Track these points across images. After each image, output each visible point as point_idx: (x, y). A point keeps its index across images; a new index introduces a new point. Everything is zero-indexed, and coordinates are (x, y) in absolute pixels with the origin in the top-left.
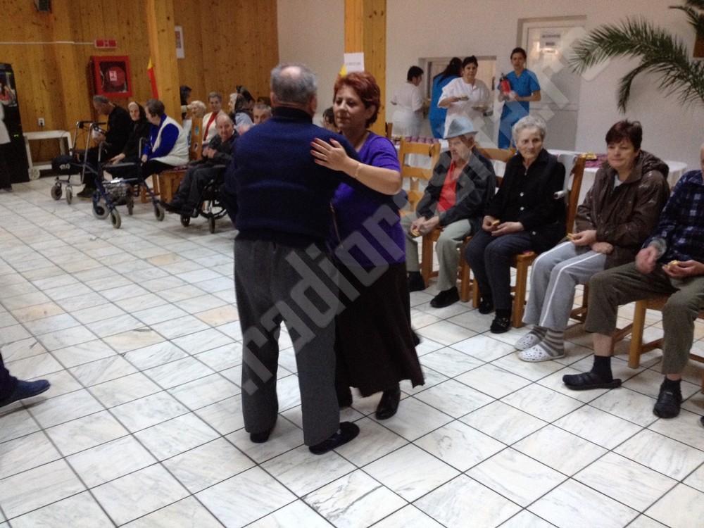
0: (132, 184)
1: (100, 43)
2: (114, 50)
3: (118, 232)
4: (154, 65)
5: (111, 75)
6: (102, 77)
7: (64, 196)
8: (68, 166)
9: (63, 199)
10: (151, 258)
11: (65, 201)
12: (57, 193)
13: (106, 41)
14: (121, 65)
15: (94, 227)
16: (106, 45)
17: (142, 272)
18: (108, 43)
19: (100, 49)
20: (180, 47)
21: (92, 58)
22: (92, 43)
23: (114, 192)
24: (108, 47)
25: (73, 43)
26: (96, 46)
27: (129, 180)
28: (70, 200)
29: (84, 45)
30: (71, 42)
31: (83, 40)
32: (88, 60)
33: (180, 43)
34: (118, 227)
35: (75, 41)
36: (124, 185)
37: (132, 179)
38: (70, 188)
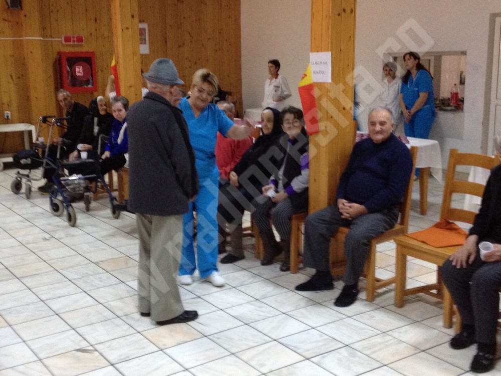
0: (91, 180)
1: (67, 39)
2: (81, 46)
3: (73, 231)
4: (117, 62)
5: (77, 70)
6: (68, 72)
7: (23, 190)
8: (29, 161)
9: (23, 193)
10: (102, 261)
11: (24, 196)
12: (17, 187)
13: (74, 37)
14: (88, 60)
15: (49, 224)
16: (74, 41)
17: (92, 278)
18: (75, 39)
19: (67, 45)
20: (145, 43)
21: (59, 53)
22: (60, 39)
23: (71, 189)
24: (76, 43)
25: (42, 38)
26: (64, 43)
27: (88, 176)
28: (29, 194)
29: (52, 41)
30: (39, 38)
31: (51, 37)
32: (55, 56)
33: (145, 39)
34: (74, 225)
35: (44, 37)
36: (82, 181)
37: (90, 176)
38: (29, 183)
